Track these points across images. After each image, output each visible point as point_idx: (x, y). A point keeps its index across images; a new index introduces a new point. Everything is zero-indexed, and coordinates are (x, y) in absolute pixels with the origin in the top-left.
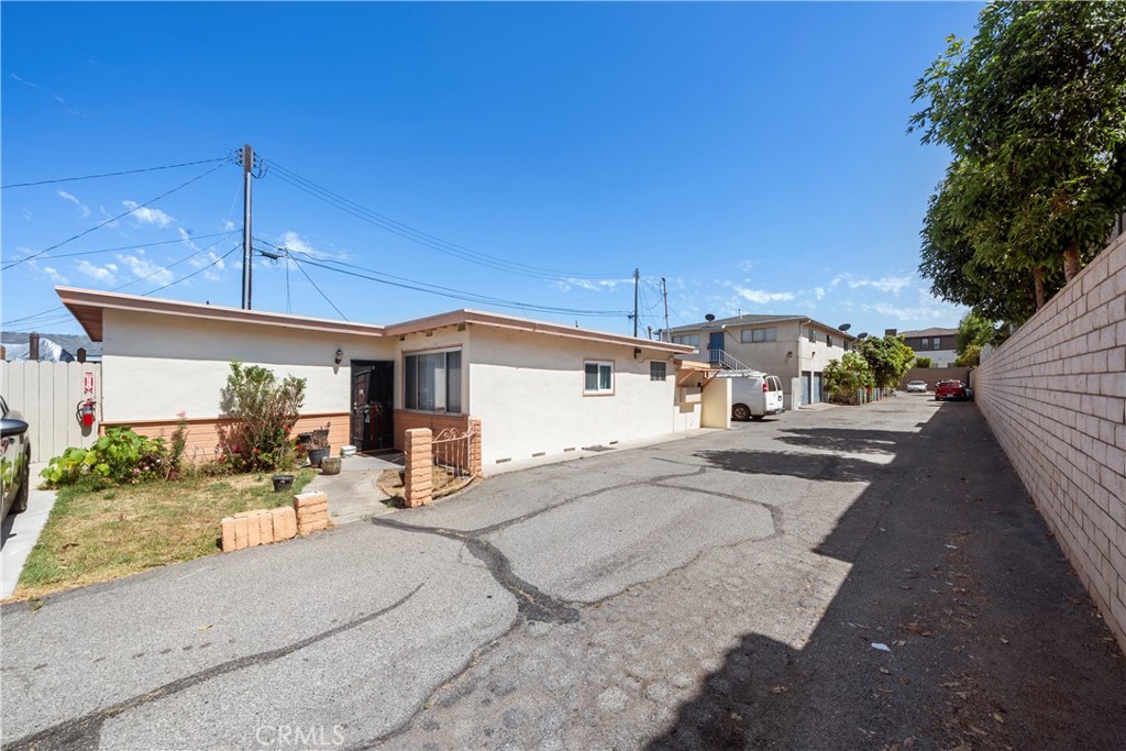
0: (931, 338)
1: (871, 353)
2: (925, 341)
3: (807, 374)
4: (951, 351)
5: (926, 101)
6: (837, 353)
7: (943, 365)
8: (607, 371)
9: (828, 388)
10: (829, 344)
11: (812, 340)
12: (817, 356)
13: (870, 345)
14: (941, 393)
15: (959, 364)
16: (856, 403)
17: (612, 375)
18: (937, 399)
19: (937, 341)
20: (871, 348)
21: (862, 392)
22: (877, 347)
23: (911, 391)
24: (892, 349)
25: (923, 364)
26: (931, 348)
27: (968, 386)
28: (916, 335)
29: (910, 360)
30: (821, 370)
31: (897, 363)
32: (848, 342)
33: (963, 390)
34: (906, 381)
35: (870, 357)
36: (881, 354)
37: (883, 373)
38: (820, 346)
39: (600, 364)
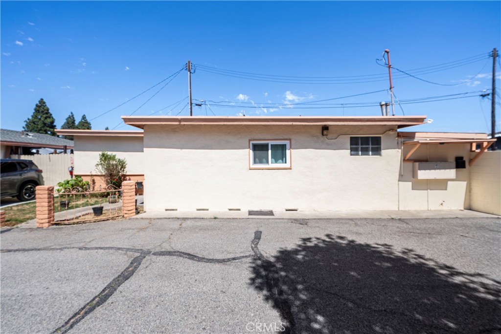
8: (283, 148)
17: (288, 152)
39: (271, 143)
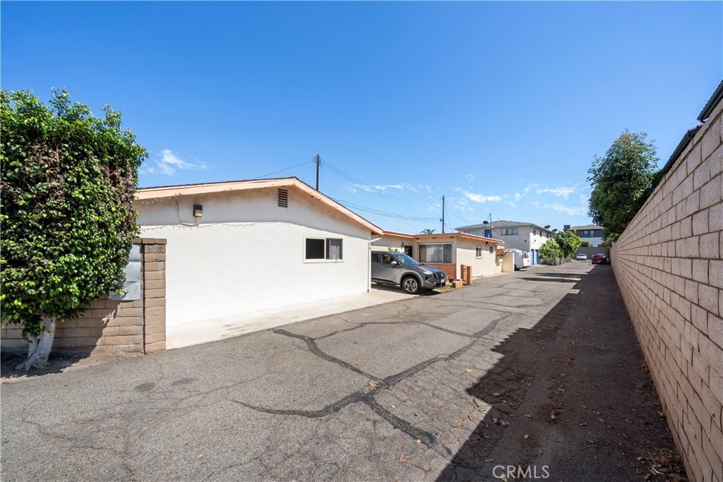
0: (589, 231)
1: (560, 240)
2: (586, 232)
3: (533, 250)
4: (599, 238)
5: (592, 175)
6: (544, 240)
7: (595, 245)
9: (541, 257)
10: (541, 236)
11: (534, 234)
12: (537, 242)
13: (560, 236)
14: (595, 261)
15: (603, 245)
16: (555, 264)
18: (593, 263)
19: (592, 232)
20: (560, 237)
21: (558, 260)
22: (563, 237)
23: (579, 259)
24: (571, 238)
25: (585, 245)
26: (589, 236)
27: (608, 257)
28: (581, 229)
29: (579, 243)
30: (537, 249)
31: (573, 245)
32: (549, 234)
33: (605, 259)
34: (576, 254)
35: (561, 243)
36: (565, 241)
37: (566, 249)
38: (538, 236)
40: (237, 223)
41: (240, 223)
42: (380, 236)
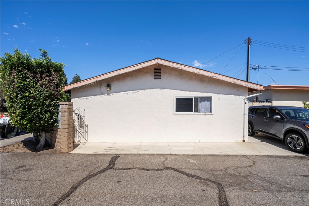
40: (129, 92)
41: (130, 92)
42: (260, 91)
